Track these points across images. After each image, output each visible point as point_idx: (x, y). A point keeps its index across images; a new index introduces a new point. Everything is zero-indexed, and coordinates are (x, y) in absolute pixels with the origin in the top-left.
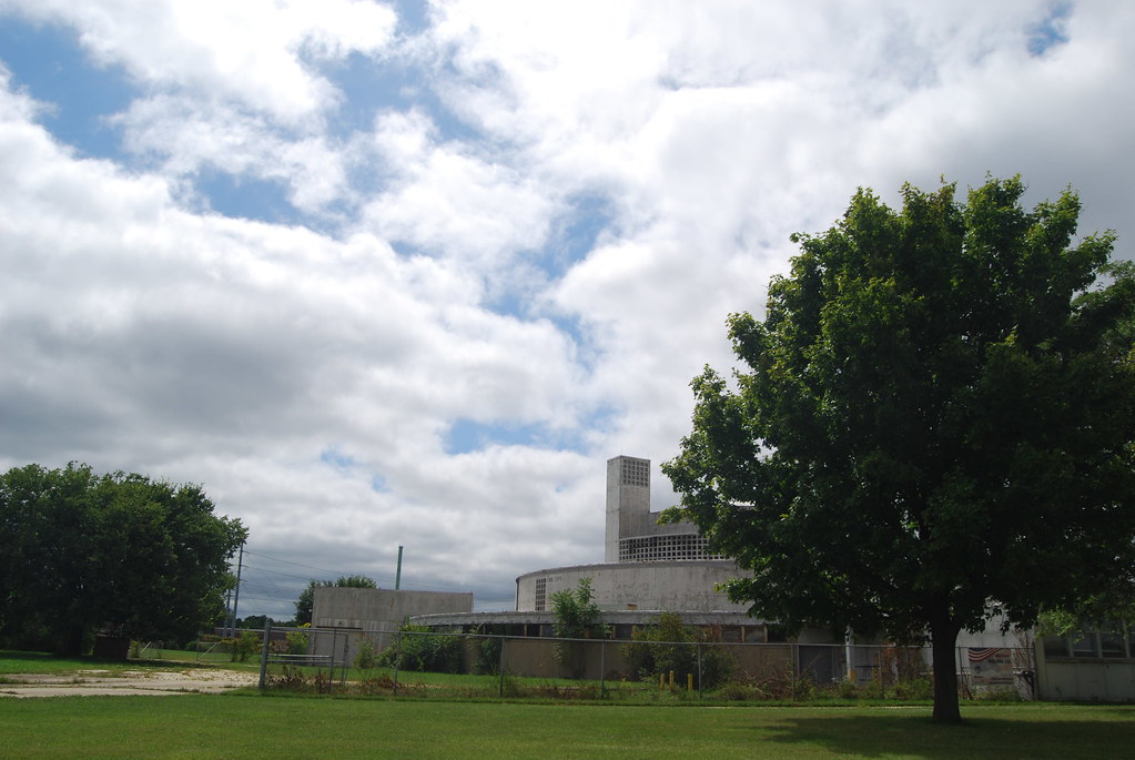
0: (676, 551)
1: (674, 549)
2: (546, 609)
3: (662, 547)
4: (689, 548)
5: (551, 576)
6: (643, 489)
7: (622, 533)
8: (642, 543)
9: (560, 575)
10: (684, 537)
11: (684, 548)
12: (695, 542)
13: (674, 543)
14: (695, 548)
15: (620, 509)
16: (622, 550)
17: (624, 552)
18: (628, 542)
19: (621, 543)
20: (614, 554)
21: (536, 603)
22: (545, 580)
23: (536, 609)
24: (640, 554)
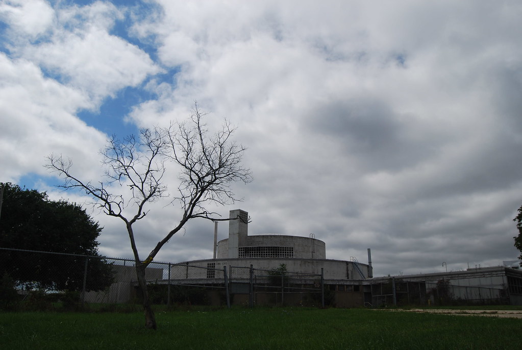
2: (216, 277)
4: (276, 252)
5: (219, 262)
6: (245, 225)
7: (240, 244)
8: (253, 249)
9: (225, 262)
10: (274, 247)
11: (274, 252)
12: (279, 250)
13: (269, 250)
14: (279, 252)
15: (238, 233)
16: (240, 252)
17: (242, 253)
18: (244, 248)
19: (239, 248)
20: (235, 254)
21: (208, 274)
22: (214, 264)
23: (207, 277)
24: (252, 254)
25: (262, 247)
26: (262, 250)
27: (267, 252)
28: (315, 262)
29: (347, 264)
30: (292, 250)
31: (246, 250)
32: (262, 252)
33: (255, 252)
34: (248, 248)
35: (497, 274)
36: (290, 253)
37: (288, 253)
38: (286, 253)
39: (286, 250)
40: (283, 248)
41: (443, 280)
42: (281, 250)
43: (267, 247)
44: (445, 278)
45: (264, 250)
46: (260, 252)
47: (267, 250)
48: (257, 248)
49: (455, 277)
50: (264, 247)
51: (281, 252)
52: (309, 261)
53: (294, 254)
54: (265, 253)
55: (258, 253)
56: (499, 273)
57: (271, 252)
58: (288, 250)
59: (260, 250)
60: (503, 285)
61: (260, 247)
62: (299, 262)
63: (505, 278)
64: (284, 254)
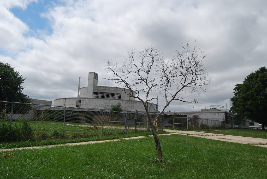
0: (109, 96)
1: (109, 95)
2: (81, 107)
3: (106, 95)
4: (112, 96)
5: (83, 99)
6: (97, 80)
7: (93, 90)
8: (100, 93)
9: (87, 99)
10: (111, 93)
11: (111, 96)
12: (114, 95)
13: (109, 94)
14: (114, 96)
15: (93, 85)
16: (94, 94)
17: (94, 95)
18: (96, 92)
19: (93, 92)
20: (91, 95)
21: (77, 105)
22: (81, 100)
23: (76, 107)
24: (100, 96)
25: (105, 93)
26: (105, 94)
27: (107, 95)
28: (132, 102)
29: (148, 104)
30: (121, 95)
31: (97, 94)
32: (105, 95)
33: (101, 95)
34: (98, 92)
35: (221, 114)
36: (119, 96)
37: (118, 96)
38: (117, 96)
39: (117, 95)
40: (116, 94)
41: (196, 115)
42: (115, 95)
43: (108, 93)
44: (197, 114)
45: (106, 94)
46: (104, 95)
47: (108, 94)
48: (103, 93)
49: (202, 114)
50: (106, 93)
51: (115, 96)
52: (130, 101)
53: (121, 97)
54: (107, 96)
55: (103, 96)
56: (222, 113)
57: (110, 96)
58: (118, 95)
59: (104, 94)
60: (223, 119)
61: (104, 93)
62: (125, 102)
63: (224, 116)
64: (117, 97)
